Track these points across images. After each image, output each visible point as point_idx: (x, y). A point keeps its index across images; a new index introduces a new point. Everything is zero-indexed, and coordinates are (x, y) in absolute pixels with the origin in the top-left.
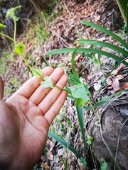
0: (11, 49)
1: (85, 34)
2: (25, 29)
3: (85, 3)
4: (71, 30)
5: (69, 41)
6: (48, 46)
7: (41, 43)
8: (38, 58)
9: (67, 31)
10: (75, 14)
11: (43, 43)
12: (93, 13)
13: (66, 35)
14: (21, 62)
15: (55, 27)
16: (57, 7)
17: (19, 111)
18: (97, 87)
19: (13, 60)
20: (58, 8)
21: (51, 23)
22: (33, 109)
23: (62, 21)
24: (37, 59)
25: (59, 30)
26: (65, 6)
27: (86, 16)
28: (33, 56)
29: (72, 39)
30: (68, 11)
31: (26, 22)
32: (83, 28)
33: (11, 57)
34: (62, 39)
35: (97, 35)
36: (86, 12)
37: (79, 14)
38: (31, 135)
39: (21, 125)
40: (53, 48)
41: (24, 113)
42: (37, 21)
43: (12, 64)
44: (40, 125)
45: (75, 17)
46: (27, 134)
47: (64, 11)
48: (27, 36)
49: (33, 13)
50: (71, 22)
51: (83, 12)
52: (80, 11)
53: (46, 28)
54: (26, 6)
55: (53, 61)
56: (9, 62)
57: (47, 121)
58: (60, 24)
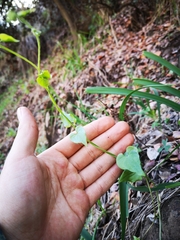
0: (27, 77)
1: (135, 72)
2: (51, 54)
3: (140, 32)
4: (116, 65)
5: (110, 79)
6: (80, 81)
7: (71, 75)
8: (63, 95)
9: (111, 64)
10: (124, 44)
11: (74, 76)
12: (150, 46)
13: (108, 70)
14: (37, 96)
15: (94, 57)
16: (100, 32)
17: (53, 175)
18: (152, 154)
19: (26, 91)
20: (102, 33)
21: (88, 51)
22: (73, 176)
23: (105, 51)
24: (61, 96)
25: (99, 62)
26: (113, 31)
27: (139, 49)
28: (57, 90)
29: (116, 76)
30: (115, 39)
31: (53, 44)
32: (133, 64)
33: (24, 88)
34: (101, 74)
35: (154, 77)
36: (140, 44)
37: (130, 44)
38: (61, 217)
39: (52, 197)
40: (87, 84)
41: (60, 179)
42: (69, 45)
43: (23, 97)
44: (77, 204)
45: (124, 48)
46: (57, 215)
47: (110, 38)
48: (52, 62)
49: (66, 35)
50: (118, 54)
51: (136, 43)
52: (132, 42)
53: (81, 56)
54: (57, 25)
55: (83, 102)
56: (20, 94)
57: (88, 200)
58: (102, 54)
